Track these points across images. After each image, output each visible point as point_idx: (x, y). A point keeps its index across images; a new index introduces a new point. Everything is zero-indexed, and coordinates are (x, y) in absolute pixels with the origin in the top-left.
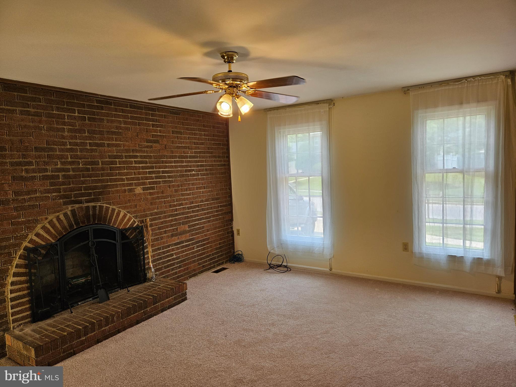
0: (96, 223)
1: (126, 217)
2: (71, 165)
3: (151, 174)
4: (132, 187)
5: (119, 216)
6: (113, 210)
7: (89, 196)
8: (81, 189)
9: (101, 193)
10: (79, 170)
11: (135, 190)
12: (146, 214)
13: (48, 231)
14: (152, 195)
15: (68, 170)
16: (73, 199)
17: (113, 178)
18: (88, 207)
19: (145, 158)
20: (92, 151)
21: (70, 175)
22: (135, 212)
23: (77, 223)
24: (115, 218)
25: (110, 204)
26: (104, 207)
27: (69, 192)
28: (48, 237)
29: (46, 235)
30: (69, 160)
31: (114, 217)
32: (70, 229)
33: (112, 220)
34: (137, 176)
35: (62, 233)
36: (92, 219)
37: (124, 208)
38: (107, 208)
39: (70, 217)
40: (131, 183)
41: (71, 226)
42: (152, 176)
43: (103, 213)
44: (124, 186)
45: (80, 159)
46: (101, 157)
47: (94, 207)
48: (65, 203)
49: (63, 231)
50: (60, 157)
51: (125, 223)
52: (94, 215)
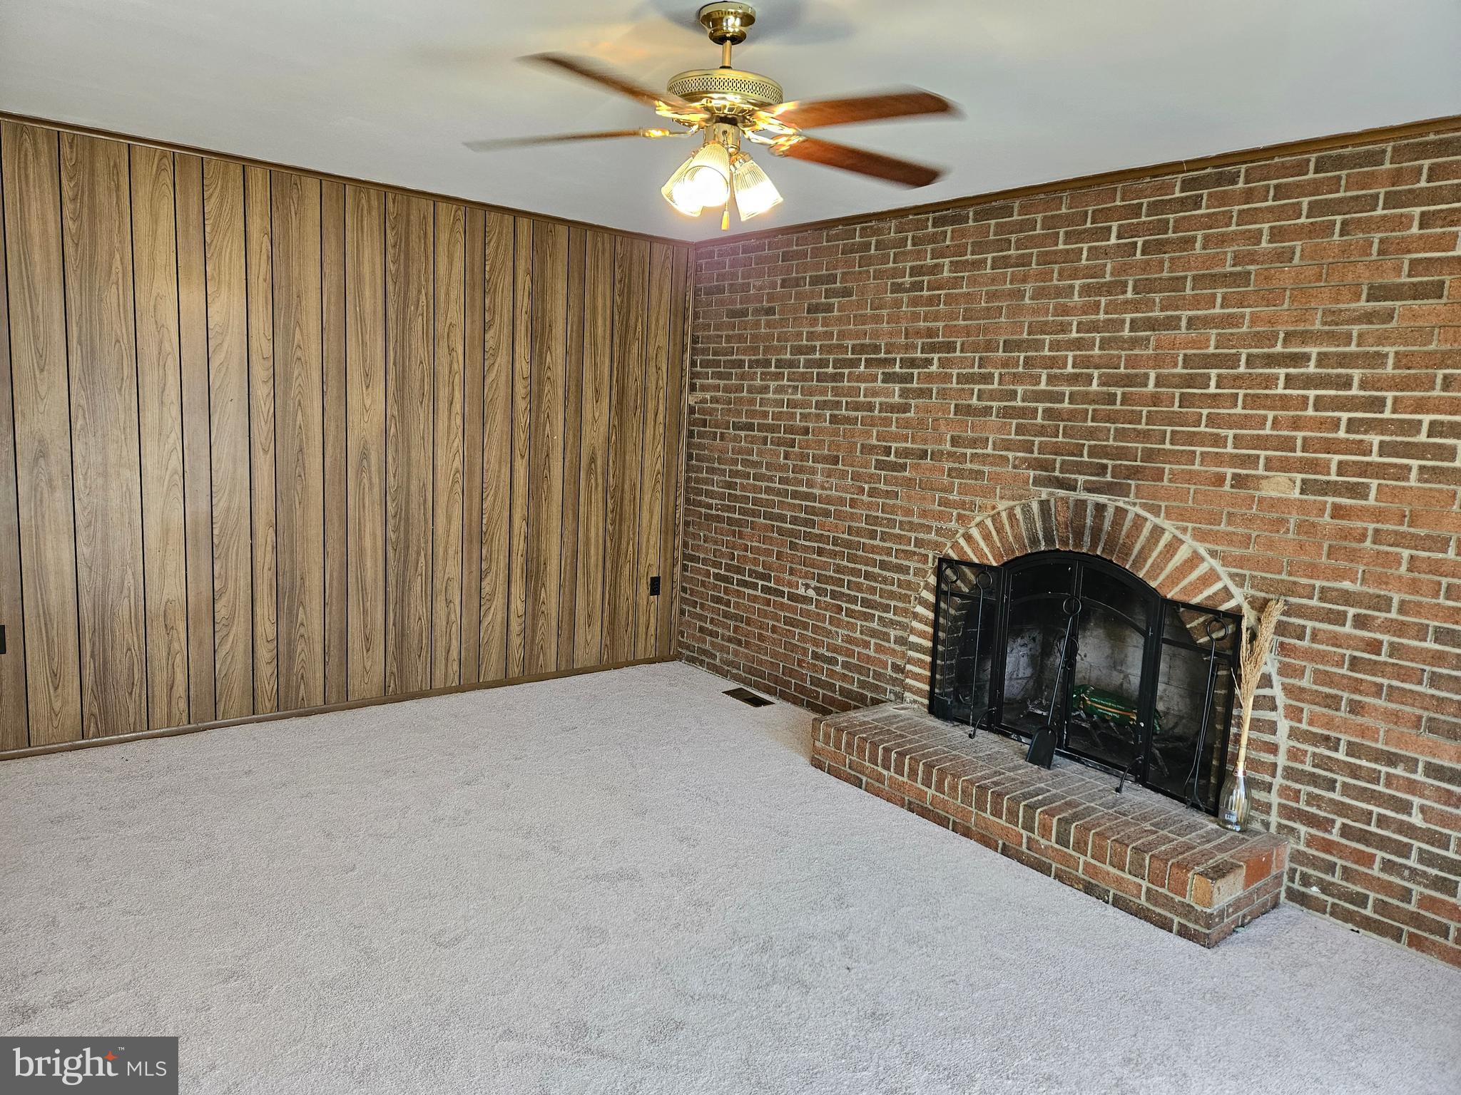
0: (1099, 553)
1: (1197, 566)
2: (1070, 385)
3: (1358, 432)
4: (1253, 472)
5: (1172, 556)
6: (1158, 531)
7: (1097, 475)
8: (1082, 451)
9: (1134, 473)
10: (1087, 398)
11: (1264, 482)
12: (1295, 583)
13: (987, 537)
14: (1342, 518)
15: (1059, 397)
16: (1057, 474)
17: (1183, 432)
18: (1081, 504)
19: (1341, 366)
20: (1134, 343)
21: (1062, 409)
22: (1241, 562)
23: (1049, 539)
24: (1158, 556)
25: (1155, 510)
26: (1130, 516)
27: (1051, 454)
28: (986, 550)
29: (982, 544)
30: (1070, 369)
31: (1155, 554)
32: (1031, 547)
33: (1145, 561)
34: (1286, 433)
35: (1013, 552)
36: (1087, 539)
37: (1200, 536)
38: (1139, 522)
39: (1036, 517)
40: (1249, 456)
41: (1034, 541)
42: (1362, 441)
43: (1123, 533)
44: (1220, 464)
45: (1097, 367)
46: (1158, 361)
47: (1100, 508)
48: (1037, 481)
49: (1016, 546)
50: (1052, 363)
51: (1191, 584)
52: (1096, 532)
